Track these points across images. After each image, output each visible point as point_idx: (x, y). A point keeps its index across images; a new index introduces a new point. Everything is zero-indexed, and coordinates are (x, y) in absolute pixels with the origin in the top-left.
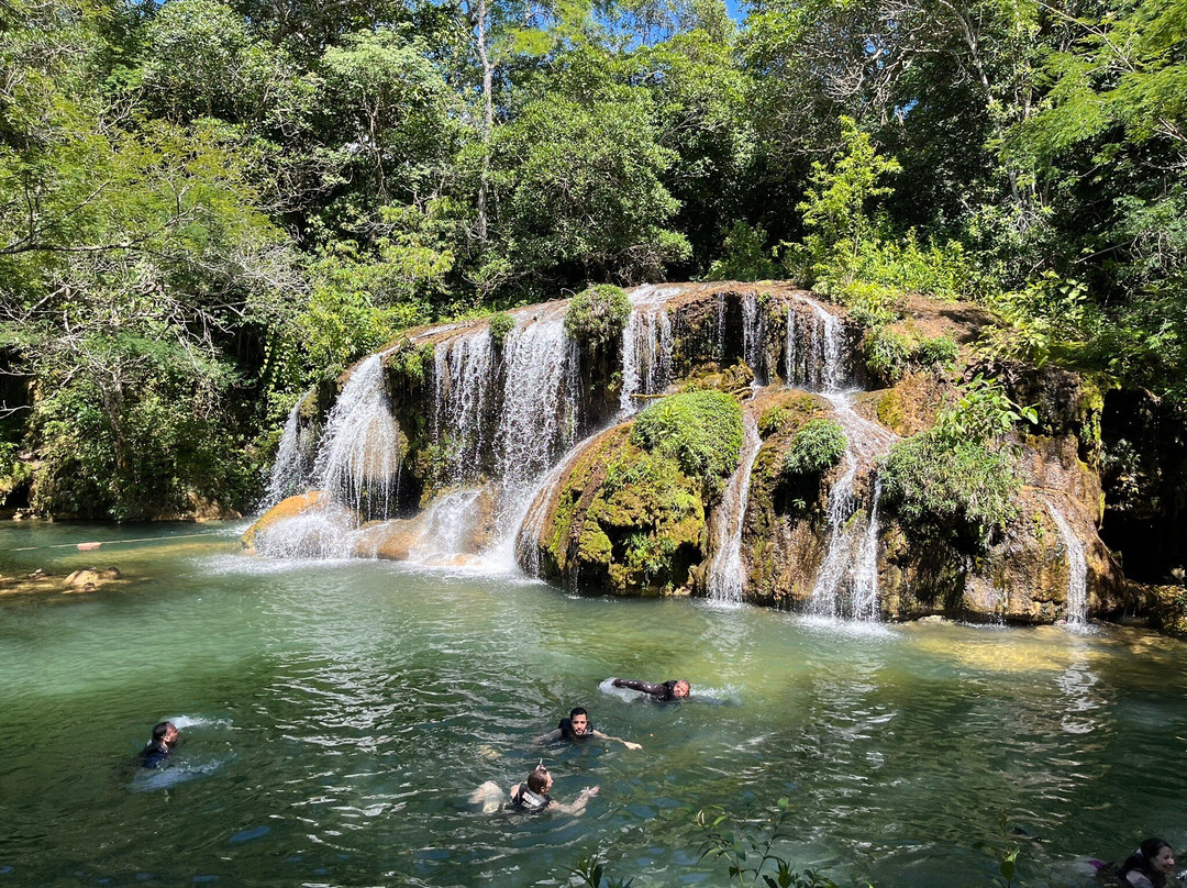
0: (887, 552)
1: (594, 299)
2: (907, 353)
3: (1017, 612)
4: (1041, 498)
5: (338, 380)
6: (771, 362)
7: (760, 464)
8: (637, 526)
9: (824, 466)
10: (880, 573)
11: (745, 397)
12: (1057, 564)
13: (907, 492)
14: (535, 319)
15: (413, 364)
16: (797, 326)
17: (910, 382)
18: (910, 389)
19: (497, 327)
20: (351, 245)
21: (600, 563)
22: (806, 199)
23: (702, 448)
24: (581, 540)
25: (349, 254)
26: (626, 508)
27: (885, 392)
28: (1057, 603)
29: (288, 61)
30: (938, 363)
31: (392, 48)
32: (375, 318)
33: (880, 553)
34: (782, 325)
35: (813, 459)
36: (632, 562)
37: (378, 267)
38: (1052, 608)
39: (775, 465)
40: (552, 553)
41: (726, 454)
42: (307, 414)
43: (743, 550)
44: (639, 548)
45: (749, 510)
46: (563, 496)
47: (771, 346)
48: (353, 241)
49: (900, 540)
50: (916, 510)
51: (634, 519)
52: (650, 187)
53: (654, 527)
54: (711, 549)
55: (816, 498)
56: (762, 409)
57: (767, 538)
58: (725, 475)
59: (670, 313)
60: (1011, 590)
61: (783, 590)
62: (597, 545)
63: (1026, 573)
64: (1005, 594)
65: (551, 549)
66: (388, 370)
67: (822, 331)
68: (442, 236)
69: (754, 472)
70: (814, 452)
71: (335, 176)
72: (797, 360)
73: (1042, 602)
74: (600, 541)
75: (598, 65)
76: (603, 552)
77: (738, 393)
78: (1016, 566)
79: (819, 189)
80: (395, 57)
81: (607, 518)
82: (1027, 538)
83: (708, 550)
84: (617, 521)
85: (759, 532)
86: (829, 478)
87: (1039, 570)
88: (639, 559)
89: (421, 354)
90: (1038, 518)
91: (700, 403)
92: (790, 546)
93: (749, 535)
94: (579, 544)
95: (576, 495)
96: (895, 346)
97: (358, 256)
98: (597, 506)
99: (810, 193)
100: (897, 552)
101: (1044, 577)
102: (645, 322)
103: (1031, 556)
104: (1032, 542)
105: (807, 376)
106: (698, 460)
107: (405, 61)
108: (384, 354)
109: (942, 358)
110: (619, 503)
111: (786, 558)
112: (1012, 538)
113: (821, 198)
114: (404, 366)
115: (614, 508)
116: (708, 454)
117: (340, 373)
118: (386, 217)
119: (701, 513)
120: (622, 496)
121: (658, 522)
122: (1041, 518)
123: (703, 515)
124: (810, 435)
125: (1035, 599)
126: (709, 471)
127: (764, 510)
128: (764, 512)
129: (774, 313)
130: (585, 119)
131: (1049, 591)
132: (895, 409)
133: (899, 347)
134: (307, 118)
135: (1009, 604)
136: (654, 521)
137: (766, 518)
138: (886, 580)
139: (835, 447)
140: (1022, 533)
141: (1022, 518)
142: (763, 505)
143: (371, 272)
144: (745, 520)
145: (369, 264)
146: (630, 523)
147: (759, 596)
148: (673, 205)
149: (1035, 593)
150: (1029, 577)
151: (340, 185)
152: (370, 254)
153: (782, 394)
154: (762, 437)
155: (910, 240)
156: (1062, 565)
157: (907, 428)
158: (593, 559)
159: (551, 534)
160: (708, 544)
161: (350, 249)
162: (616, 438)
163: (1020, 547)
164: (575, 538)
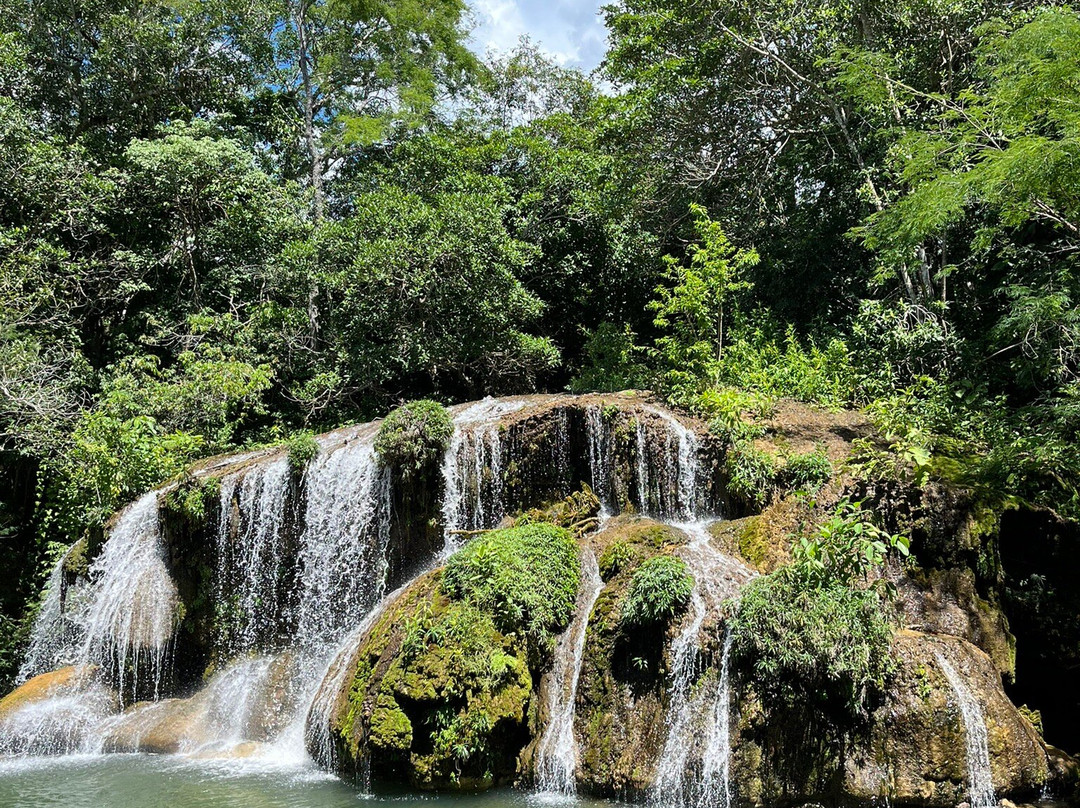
0: (741, 721)
1: (410, 416)
2: (773, 473)
3: (906, 794)
4: (929, 647)
5: (105, 525)
6: (620, 486)
7: (597, 613)
8: (443, 699)
9: (666, 615)
10: (735, 750)
11: (590, 530)
12: (950, 730)
13: (759, 645)
14: (346, 443)
15: (194, 504)
16: (648, 444)
17: (778, 507)
18: (779, 516)
19: (296, 454)
20: (151, 360)
21: (398, 750)
22: (658, 297)
23: (525, 596)
24: (373, 720)
25: (148, 371)
26: (430, 676)
27: (750, 519)
28: (956, 782)
29: (84, 157)
30: (809, 485)
31: (206, 139)
32: (159, 448)
33: (733, 724)
34: (631, 442)
35: (652, 606)
36: (438, 746)
37: (181, 386)
38: (949, 788)
39: (613, 615)
40: (344, 738)
41: (556, 601)
42: (73, 568)
43: (577, 725)
44: (446, 728)
45: (583, 672)
46: (361, 663)
47: (619, 468)
48: (153, 357)
49: (755, 707)
50: (772, 666)
51: (439, 690)
52: (506, 287)
53: (464, 700)
54: (541, 727)
55: (659, 655)
56: (606, 544)
57: (606, 708)
58: (556, 629)
59: (502, 432)
60: (897, 766)
61: (623, 776)
62: (394, 725)
63: (913, 742)
64: (891, 771)
65: (343, 733)
66: (164, 511)
67: (675, 449)
68: (262, 349)
69: (591, 623)
70: (651, 598)
71: (136, 283)
72: (651, 485)
73: (937, 780)
74: (396, 721)
75: (443, 153)
76: (401, 736)
77: (582, 526)
78: (901, 735)
79: (670, 284)
80: (209, 150)
81: (405, 691)
82: (911, 698)
83: (537, 726)
84: (418, 694)
85: (595, 699)
86: (673, 630)
87: (929, 738)
88: (447, 741)
89: (203, 490)
90: (922, 672)
91: (526, 540)
92: (633, 717)
93: (584, 706)
94: (371, 725)
95: (374, 659)
96: (757, 464)
97: (159, 373)
98: (392, 674)
99: (660, 289)
100: (753, 721)
101: (935, 748)
102: (471, 443)
103: (916, 721)
104: (916, 703)
105: (663, 503)
106: (519, 611)
107: (220, 153)
108: (162, 492)
109: (813, 478)
110: (420, 670)
111: (627, 733)
112: (893, 699)
113: (673, 295)
114: (182, 506)
115: (415, 676)
116: (531, 602)
117: (107, 517)
118: (194, 328)
119: (526, 679)
120: (424, 660)
121: (469, 693)
122: (927, 672)
123: (529, 682)
124: (648, 575)
125: (927, 777)
126: (533, 625)
127: (601, 672)
128: (601, 674)
129: (622, 429)
130: (425, 211)
131: (944, 766)
132: (759, 540)
133: (762, 466)
134: (101, 218)
135: (896, 784)
136: (464, 692)
137: (603, 683)
138: (742, 758)
139: (677, 591)
140: (905, 692)
141: (903, 672)
142: (600, 666)
143: (170, 393)
144: (578, 687)
145: (171, 383)
146: (433, 694)
147: (596, 784)
148: (535, 306)
149: (926, 769)
150: (917, 749)
151: (142, 292)
152: (173, 371)
153: (631, 525)
154: (605, 579)
155: (790, 339)
156: (957, 731)
157: (773, 563)
158: (389, 745)
159: (345, 713)
160: (537, 718)
161: (149, 364)
162: (426, 586)
163: (903, 710)
164: (366, 718)
